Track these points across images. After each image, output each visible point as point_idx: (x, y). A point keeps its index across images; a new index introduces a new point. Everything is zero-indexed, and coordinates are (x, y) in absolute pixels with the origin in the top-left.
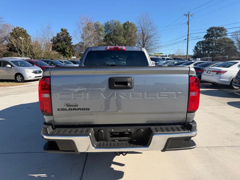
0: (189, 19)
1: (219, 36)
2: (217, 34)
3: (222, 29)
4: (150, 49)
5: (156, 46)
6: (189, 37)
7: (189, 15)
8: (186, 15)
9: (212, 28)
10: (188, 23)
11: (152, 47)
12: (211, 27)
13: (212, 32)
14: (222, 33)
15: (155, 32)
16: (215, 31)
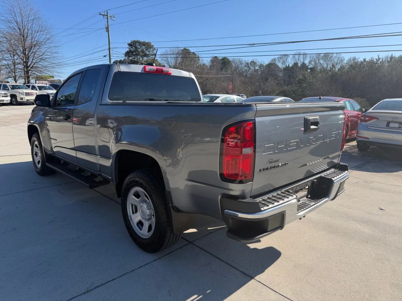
0: (108, 21)
1: (146, 55)
2: (142, 51)
3: (148, 45)
4: (40, 66)
5: (54, 62)
6: (111, 53)
7: (107, 16)
8: (104, 15)
9: (135, 41)
10: (107, 28)
11: (46, 64)
12: (133, 40)
13: (136, 47)
14: (149, 52)
15: (48, 36)
16: (139, 47)
